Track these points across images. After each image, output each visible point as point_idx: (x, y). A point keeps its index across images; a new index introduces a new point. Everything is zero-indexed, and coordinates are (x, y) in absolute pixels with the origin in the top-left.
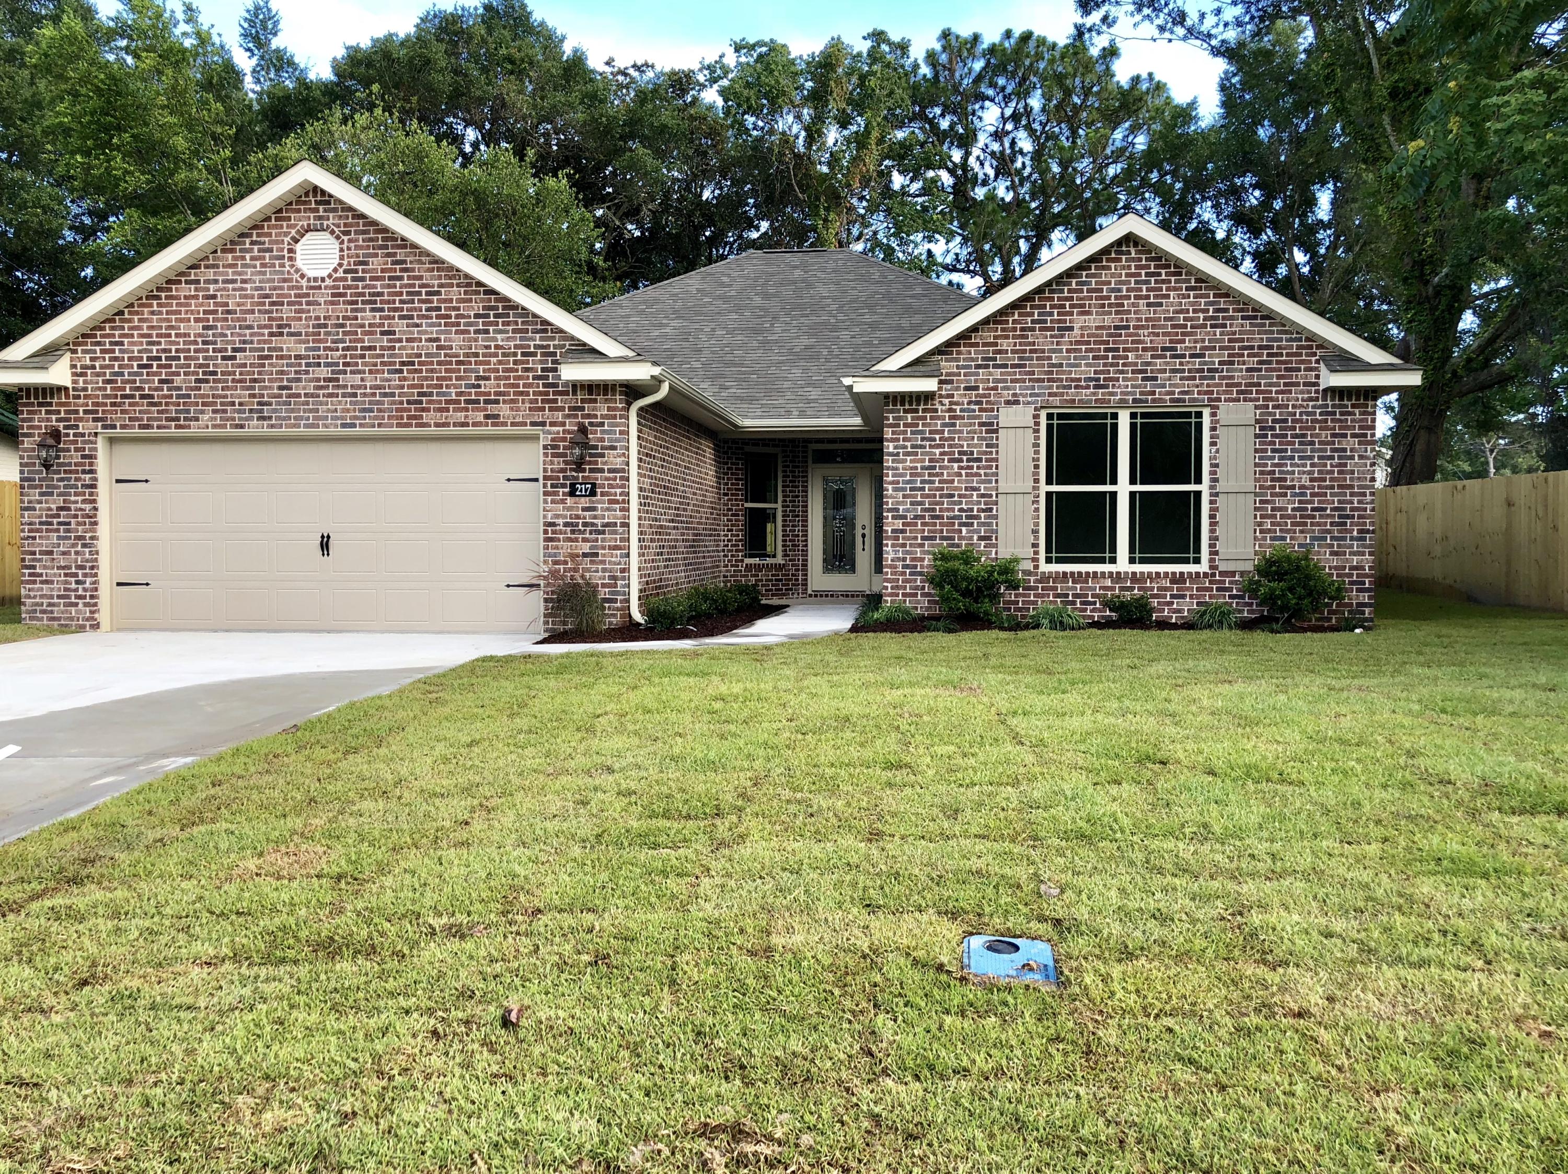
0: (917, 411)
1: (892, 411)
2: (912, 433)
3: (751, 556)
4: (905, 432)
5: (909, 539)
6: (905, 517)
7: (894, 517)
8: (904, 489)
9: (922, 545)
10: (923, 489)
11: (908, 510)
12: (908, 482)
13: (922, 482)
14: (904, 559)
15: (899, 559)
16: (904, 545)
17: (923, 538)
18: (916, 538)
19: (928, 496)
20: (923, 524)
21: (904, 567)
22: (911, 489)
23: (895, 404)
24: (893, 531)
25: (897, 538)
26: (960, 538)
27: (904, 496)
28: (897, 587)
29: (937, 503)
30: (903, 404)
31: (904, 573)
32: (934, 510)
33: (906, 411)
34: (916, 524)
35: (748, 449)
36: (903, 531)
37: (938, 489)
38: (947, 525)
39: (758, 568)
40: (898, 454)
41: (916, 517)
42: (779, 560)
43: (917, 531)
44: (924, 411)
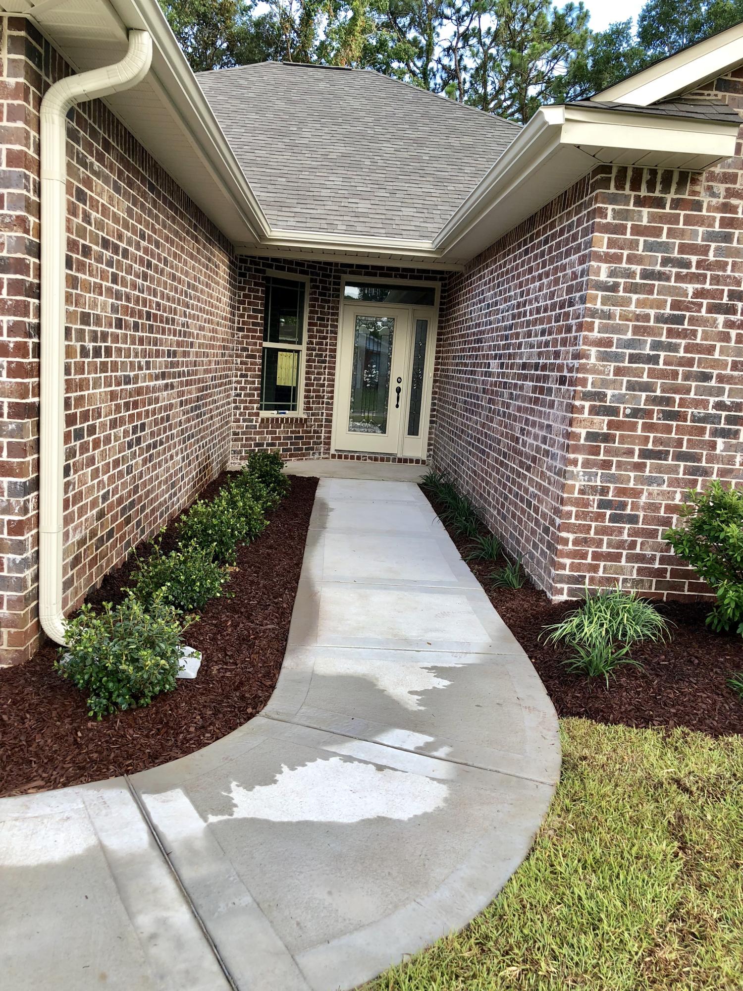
0: (660, 203)
1: (613, 200)
2: (649, 247)
3: (268, 408)
4: (633, 245)
5: (616, 452)
6: (614, 411)
7: (594, 411)
8: (618, 357)
9: (640, 467)
10: (654, 359)
11: (620, 399)
12: (629, 344)
13: (656, 346)
14: (604, 491)
15: (594, 490)
16: (607, 465)
17: (645, 454)
18: (630, 453)
19: (663, 374)
20: (648, 427)
21: (603, 504)
22: (633, 359)
23: (620, 186)
24: (591, 436)
25: (595, 451)
26: (711, 459)
27: (618, 372)
28: (585, 541)
29: (676, 390)
30: (636, 187)
31: (600, 517)
32: (669, 401)
33: (640, 202)
34: (633, 426)
35: (272, 273)
36: (607, 438)
37: (682, 362)
38: (691, 431)
39: (276, 422)
40: (614, 288)
41: (636, 413)
42: (300, 413)
43: (633, 440)
44: (676, 204)
